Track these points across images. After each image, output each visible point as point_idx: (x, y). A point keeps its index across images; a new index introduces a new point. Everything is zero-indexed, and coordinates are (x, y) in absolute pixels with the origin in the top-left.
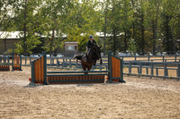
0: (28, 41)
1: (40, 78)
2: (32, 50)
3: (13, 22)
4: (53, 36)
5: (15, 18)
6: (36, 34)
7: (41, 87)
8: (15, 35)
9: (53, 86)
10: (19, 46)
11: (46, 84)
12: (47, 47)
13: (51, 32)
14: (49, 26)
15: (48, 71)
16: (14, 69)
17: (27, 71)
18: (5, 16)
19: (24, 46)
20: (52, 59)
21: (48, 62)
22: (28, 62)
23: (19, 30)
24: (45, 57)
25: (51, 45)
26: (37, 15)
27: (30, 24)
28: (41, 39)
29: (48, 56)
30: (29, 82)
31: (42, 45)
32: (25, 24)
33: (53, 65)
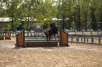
0: (14, 23)
1: (21, 44)
2: (16, 28)
4: (29, 20)
5: (7, 10)
6: (19, 19)
7: (22, 49)
8: (7, 19)
9: (29, 48)
10: (9, 26)
11: (25, 47)
12: (25, 26)
13: (27, 18)
14: (26, 15)
15: (26, 40)
16: (6, 39)
17: (14, 40)
18: (1, 9)
19: (12, 26)
20: (28, 33)
21: (26, 35)
22: (14, 35)
23: (9, 17)
24: (24, 32)
25: (28, 25)
26: (19, 8)
27: (15, 13)
28: (22, 22)
29: (26, 31)
30: (15, 46)
31: (22, 25)
32: (13, 14)
33: (29, 36)
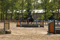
0: (47, 14)
2: (49, 18)
3: (40, 5)
4: (58, 12)
5: (41, 4)
6: (50, 11)
7: (53, 35)
8: (41, 11)
10: (43, 16)
11: (55, 34)
12: (55, 17)
13: (57, 10)
14: (56, 8)
15: (56, 28)
17: (46, 28)
18: (37, 3)
19: (45, 16)
20: (58, 23)
21: (56, 24)
22: (47, 24)
23: (43, 9)
25: (57, 16)
26: (51, 2)
27: (48, 6)
28: (53, 13)
29: (56, 21)
30: (47, 33)
31: (53, 16)
32: (46, 7)
33: (58, 25)
